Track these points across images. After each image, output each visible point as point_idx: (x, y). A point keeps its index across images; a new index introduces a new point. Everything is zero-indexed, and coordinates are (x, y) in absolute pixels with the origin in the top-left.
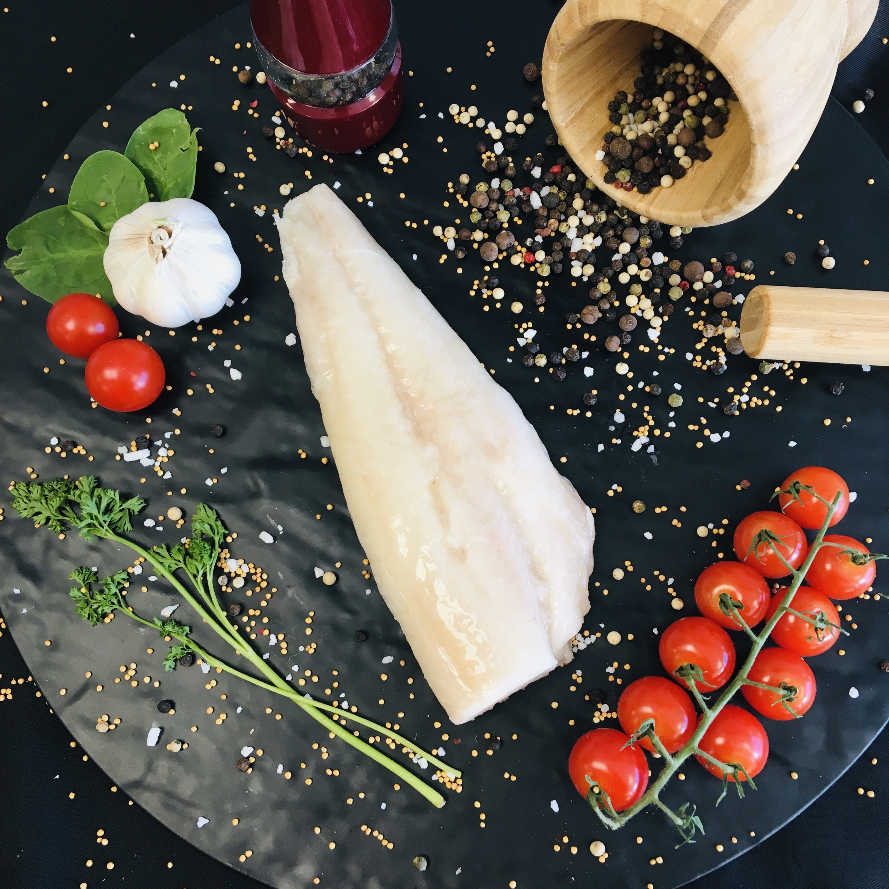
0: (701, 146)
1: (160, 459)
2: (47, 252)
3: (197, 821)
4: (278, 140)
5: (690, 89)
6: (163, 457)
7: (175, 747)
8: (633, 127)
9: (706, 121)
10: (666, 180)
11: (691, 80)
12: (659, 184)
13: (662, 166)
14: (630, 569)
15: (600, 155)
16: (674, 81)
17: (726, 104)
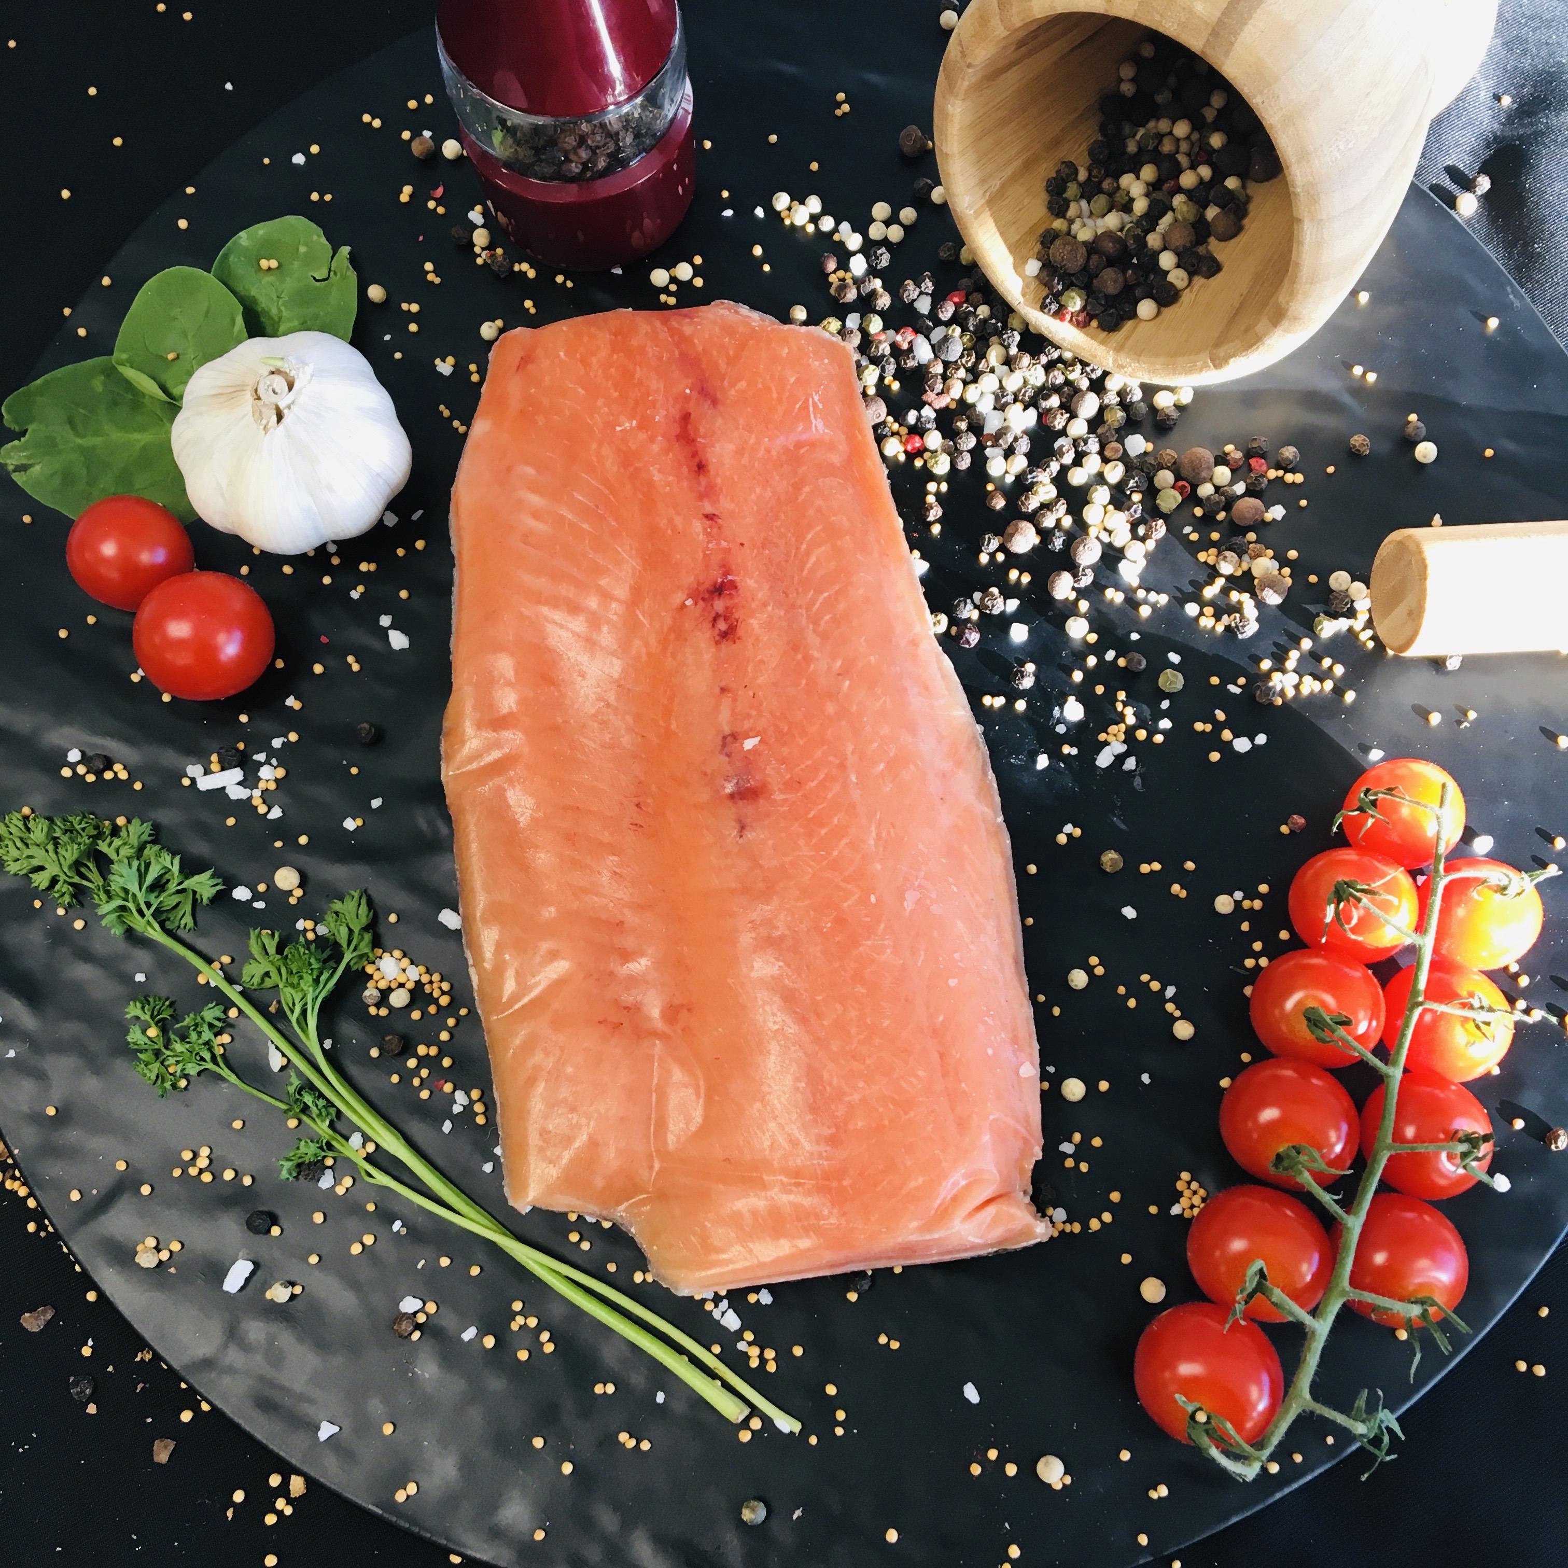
0: (1204, 252)
1: (262, 785)
2: (70, 434)
3: (318, 1429)
4: (477, 250)
5: (1183, 160)
6: (267, 781)
7: (279, 1294)
8: (1089, 222)
9: (1212, 212)
10: (1146, 308)
11: (1184, 147)
12: (1133, 315)
13: (1138, 284)
14: (1099, 971)
15: (1033, 267)
16: (1156, 148)
17: (1244, 186)
